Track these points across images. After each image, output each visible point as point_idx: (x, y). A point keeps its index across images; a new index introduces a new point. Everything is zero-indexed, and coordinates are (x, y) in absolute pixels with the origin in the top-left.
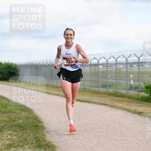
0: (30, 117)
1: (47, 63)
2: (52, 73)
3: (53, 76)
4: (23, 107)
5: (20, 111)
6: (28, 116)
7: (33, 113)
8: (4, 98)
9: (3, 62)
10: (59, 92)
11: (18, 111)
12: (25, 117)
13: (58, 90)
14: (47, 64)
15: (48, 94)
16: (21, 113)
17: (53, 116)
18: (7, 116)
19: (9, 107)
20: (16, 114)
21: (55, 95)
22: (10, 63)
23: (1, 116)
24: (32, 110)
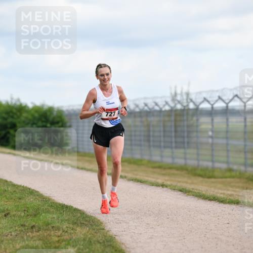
0: (94, 239)
1: (137, 106)
2: (149, 131)
3: (151, 139)
4: (79, 215)
5: (71, 226)
6: (89, 238)
7: (103, 229)
8: (32, 192)
9: (30, 106)
10: (167, 178)
11: (65, 226)
12: (84, 240)
13: (164, 175)
14: (137, 110)
15: (139, 183)
16: (73, 229)
17: (151, 238)
18: (39, 236)
19: (43, 214)
20: (61, 232)
21: (157, 185)
22: (45, 108)
23: (25, 237)
24: (101, 223)
